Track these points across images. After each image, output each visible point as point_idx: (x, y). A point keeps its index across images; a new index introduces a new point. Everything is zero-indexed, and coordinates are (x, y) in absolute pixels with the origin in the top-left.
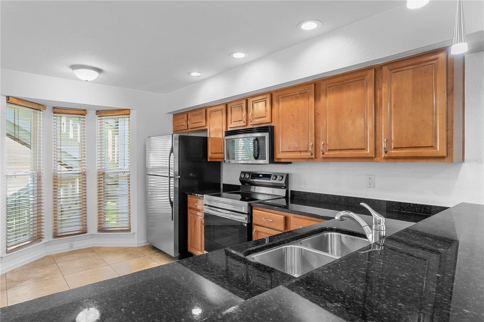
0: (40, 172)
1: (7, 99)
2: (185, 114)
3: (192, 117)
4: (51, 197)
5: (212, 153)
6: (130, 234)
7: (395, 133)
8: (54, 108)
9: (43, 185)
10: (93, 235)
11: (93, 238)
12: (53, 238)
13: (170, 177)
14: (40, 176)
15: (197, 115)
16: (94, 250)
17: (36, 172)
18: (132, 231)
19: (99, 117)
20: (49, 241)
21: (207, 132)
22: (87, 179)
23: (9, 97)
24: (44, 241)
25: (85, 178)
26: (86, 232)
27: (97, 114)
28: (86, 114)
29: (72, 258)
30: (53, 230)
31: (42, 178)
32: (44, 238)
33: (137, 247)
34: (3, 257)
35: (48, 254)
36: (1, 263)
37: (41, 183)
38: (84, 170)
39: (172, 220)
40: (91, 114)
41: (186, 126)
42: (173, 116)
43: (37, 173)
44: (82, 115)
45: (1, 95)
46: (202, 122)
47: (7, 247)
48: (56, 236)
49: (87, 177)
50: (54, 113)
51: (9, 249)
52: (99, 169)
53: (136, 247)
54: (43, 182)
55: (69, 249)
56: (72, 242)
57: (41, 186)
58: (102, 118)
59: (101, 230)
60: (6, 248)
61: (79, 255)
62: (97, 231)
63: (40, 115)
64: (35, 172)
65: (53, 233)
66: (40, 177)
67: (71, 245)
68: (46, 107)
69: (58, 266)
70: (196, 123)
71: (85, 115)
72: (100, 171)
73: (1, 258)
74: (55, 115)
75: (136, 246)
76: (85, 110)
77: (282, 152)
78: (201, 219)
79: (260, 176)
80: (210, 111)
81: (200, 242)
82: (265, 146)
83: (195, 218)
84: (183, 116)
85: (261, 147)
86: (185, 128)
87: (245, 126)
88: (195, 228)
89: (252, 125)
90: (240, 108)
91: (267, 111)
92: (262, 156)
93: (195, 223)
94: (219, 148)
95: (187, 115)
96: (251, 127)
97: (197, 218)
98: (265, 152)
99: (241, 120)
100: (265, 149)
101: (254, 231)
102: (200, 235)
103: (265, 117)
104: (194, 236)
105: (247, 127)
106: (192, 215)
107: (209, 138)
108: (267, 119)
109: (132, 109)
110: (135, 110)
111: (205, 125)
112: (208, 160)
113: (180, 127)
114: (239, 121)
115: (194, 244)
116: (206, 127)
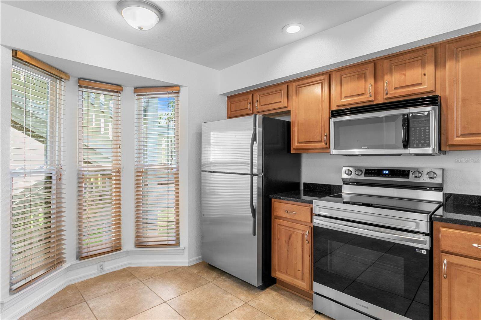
0: (61, 168)
1: (14, 54)
2: (249, 94)
3: (261, 97)
4: (75, 203)
5: (299, 143)
6: (180, 250)
8: (80, 79)
9: (63, 187)
10: (128, 252)
11: (129, 255)
12: (77, 259)
13: (253, 175)
14: (61, 174)
15: (271, 93)
16: (132, 272)
17: (55, 168)
18: (181, 246)
19: (137, 95)
20: (72, 265)
21: (290, 114)
22: (122, 178)
23: (16, 51)
24: (65, 266)
25: (119, 176)
26: (120, 249)
27: (135, 92)
28: (122, 90)
29: (106, 290)
30: (77, 249)
31: (63, 177)
32: (65, 261)
33: (189, 267)
34: (5, 302)
35: (71, 283)
36: (1, 311)
37: (62, 183)
38: (118, 166)
39: (255, 235)
40: (128, 91)
41: (251, 110)
42: (227, 98)
43: (56, 170)
44: (117, 92)
45: (2, 45)
46: (281, 102)
47: (12, 284)
48: (80, 257)
49: (121, 174)
50: (80, 86)
51: (15, 287)
52: (137, 165)
53: (187, 267)
54: (63, 182)
55: (98, 273)
56: (102, 263)
57: (61, 188)
58: (141, 97)
59: (140, 244)
60: (10, 287)
61: (115, 283)
62: (134, 246)
63: (61, 86)
64: (52, 168)
65: (77, 253)
66: (61, 176)
67: (101, 268)
68: (69, 77)
69: (91, 306)
70: (269, 104)
71: (120, 93)
72: (139, 166)
73: (1, 304)
74: (81, 89)
75: (187, 265)
76: (119, 86)
77: (463, 135)
78: (303, 235)
79: (384, 172)
80: (297, 86)
81: (299, 267)
82: (429, 127)
83: (290, 233)
84: (246, 97)
85: (423, 128)
86: (250, 112)
87: (372, 101)
88: (289, 247)
89: (386, 99)
90: (362, 76)
91: (425, 75)
92: (420, 142)
93: (290, 239)
94: (315, 136)
95: (253, 95)
96: (386, 101)
97: (294, 233)
98: (427, 136)
99: (364, 94)
100: (427, 131)
101: (445, 262)
102: (300, 257)
103: (420, 84)
104: (288, 258)
105: (375, 103)
106: (283, 227)
107: (295, 123)
108: (425, 87)
109: (183, 86)
110: (186, 87)
111: (287, 106)
112: (291, 152)
113: (241, 111)
114: (359, 95)
115: (287, 269)
116: (288, 108)
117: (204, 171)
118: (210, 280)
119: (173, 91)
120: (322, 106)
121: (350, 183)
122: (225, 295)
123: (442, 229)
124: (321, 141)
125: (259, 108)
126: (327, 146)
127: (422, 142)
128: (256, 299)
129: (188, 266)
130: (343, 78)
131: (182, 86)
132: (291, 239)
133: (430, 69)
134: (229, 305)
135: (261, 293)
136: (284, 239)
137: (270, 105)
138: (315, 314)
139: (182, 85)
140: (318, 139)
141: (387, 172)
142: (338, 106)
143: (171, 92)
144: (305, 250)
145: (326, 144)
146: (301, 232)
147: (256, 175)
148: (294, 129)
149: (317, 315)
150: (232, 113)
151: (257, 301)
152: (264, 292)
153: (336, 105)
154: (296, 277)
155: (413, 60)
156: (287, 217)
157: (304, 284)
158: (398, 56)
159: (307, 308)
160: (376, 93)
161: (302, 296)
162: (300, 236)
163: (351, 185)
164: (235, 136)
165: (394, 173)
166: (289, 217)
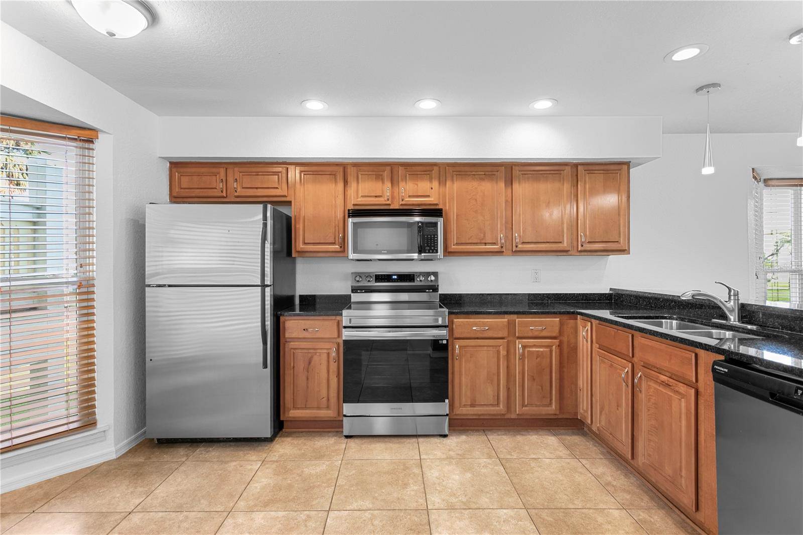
2: (219, 167)
3: (243, 175)
5: (305, 244)
6: (96, 434)
7: (590, 229)
13: (264, 286)
15: (260, 174)
18: (99, 425)
21: (291, 205)
33: (118, 459)
39: (266, 367)
41: (225, 191)
42: (169, 165)
46: (277, 188)
70: (257, 188)
77: (457, 244)
78: (328, 354)
79: (394, 277)
80: (302, 172)
81: (324, 393)
82: (437, 235)
83: (310, 355)
84: (214, 170)
85: (429, 236)
86: (221, 194)
87: (389, 205)
88: (310, 373)
89: (402, 205)
90: (379, 177)
91: (432, 189)
92: (430, 249)
93: (310, 363)
94: (327, 236)
95: (226, 169)
96: (401, 207)
97: (316, 354)
98: (436, 244)
99: (381, 196)
100: (436, 239)
101: (457, 347)
102: (324, 381)
103: (428, 196)
104: (308, 387)
105: (391, 207)
106: (300, 351)
107: (299, 218)
108: (432, 199)
109: (105, 132)
110: (109, 135)
111: (286, 195)
112: (292, 255)
113: (205, 190)
114: (376, 196)
115: (307, 401)
116: (288, 198)
117: (149, 286)
118: (184, 459)
119: (78, 137)
120: (335, 202)
121: (359, 291)
122: (227, 466)
123: (455, 320)
124: (334, 243)
125: (239, 190)
126: (342, 249)
127: (433, 248)
128: (272, 453)
129: (115, 458)
130: (360, 175)
131: (102, 131)
132: (312, 363)
133: (435, 184)
134: (243, 472)
135: (272, 445)
136: (301, 365)
137: (259, 190)
138: (346, 440)
139: (104, 130)
140: (332, 240)
141: (396, 277)
142: (354, 205)
143: (77, 137)
144: (331, 371)
145: (341, 247)
146: (325, 351)
147: (267, 286)
148: (297, 226)
149: (349, 440)
150: (182, 190)
151: (275, 454)
152: (275, 442)
153: (352, 203)
154: (319, 408)
155: (423, 173)
156: (306, 337)
157: (329, 412)
158: (412, 166)
159: (335, 438)
160: (393, 197)
161: (322, 430)
162: (324, 356)
163: (359, 293)
164: (227, 231)
165: (403, 277)
166: (309, 337)
